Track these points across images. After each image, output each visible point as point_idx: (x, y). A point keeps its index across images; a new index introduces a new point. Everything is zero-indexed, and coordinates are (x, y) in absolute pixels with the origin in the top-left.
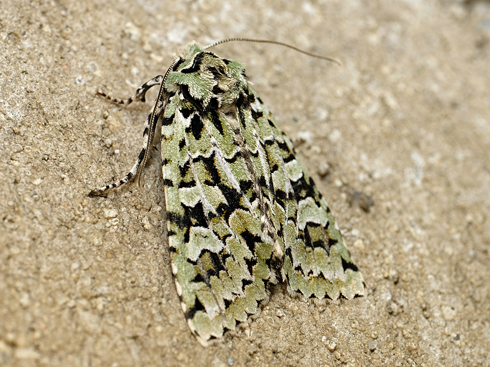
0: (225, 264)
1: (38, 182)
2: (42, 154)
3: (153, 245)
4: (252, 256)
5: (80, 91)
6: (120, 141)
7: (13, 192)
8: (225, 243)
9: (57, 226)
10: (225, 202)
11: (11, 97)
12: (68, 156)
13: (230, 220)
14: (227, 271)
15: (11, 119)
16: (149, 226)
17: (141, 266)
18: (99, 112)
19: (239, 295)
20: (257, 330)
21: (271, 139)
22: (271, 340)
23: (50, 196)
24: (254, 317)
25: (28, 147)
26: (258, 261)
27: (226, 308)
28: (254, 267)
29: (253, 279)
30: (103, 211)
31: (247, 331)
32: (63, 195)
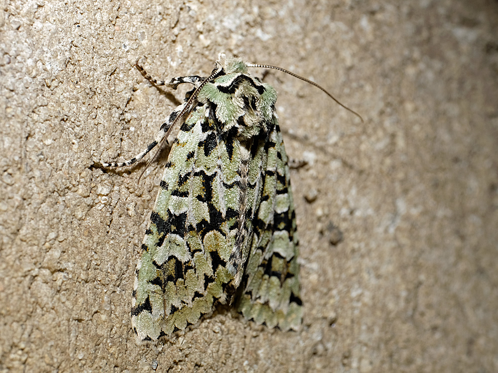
0: (185, 274)
1: (49, 142)
2: (62, 114)
3: (130, 233)
4: (212, 274)
5: (122, 56)
6: (138, 119)
7: (22, 147)
8: (193, 256)
9: (50, 191)
10: (208, 219)
11: (55, 48)
12: (86, 123)
13: (205, 237)
14: (185, 280)
15: (47, 71)
16: (133, 213)
17: (111, 251)
18: (130, 84)
19: (187, 304)
20: (190, 341)
21: (273, 171)
22: (199, 353)
23: (55, 159)
24: (192, 327)
25: (53, 104)
26: (215, 280)
27: (170, 314)
28: (210, 284)
29: (206, 293)
30: (97, 187)
31: (181, 339)
32: (67, 161)
